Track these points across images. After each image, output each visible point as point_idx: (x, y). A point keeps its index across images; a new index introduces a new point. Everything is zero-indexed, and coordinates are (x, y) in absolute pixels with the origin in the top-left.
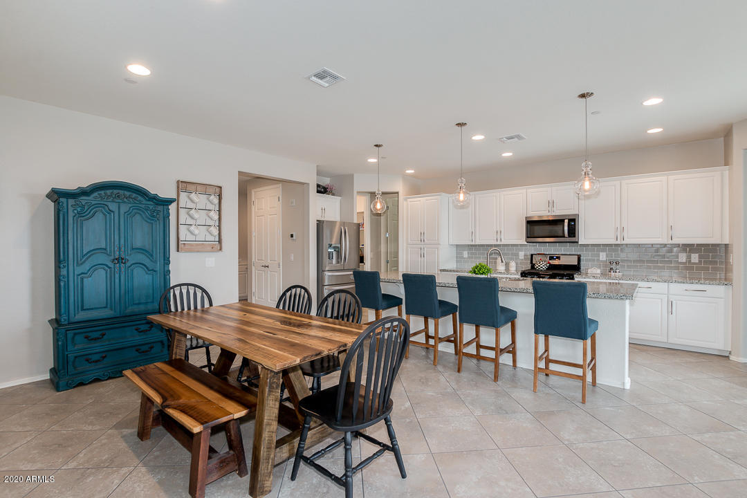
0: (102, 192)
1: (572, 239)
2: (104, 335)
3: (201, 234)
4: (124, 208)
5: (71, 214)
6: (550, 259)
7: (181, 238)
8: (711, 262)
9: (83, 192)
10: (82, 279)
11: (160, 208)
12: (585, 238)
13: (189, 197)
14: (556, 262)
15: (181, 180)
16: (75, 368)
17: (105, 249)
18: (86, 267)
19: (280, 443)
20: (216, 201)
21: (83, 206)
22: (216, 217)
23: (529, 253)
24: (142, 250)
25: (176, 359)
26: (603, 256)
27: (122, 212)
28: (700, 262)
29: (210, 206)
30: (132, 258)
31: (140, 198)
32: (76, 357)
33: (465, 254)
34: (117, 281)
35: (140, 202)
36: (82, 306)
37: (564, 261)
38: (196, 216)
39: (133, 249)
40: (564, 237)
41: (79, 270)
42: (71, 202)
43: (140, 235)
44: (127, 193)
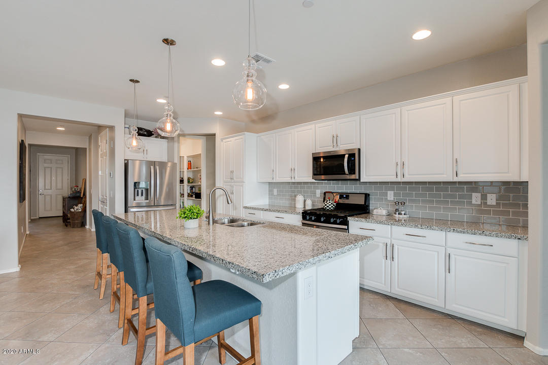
1: (353, 177)
6: (340, 198)
8: (512, 205)
12: (366, 175)
14: (346, 201)
23: (324, 191)
26: (391, 195)
28: (498, 204)
33: (275, 191)
37: (353, 200)
40: (345, 174)
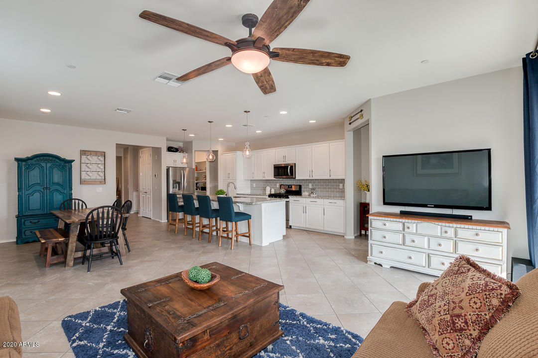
0: (38, 158)
1: (292, 177)
2: (39, 221)
3: (94, 176)
4: (49, 165)
5: (23, 168)
6: (288, 188)
7: (82, 178)
9: (28, 159)
10: (29, 196)
11: (67, 164)
12: (298, 176)
13: (87, 158)
14: (291, 189)
15: (82, 149)
16: (25, 235)
17: (40, 183)
18: (30, 191)
19: (77, 251)
20: (102, 159)
21: (29, 165)
22: (102, 167)
23: (280, 184)
24: (58, 184)
25: (60, 229)
26: (310, 186)
27: (48, 167)
29: (99, 162)
30: (52, 188)
31: (57, 160)
32: (25, 231)
34: (45, 198)
35: (57, 162)
36: (29, 208)
37: (294, 189)
38: (90, 167)
39: (53, 183)
40: (288, 175)
41: (27, 193)
42: (23, 163)
43: (57, 177)
44: (51, 158)
